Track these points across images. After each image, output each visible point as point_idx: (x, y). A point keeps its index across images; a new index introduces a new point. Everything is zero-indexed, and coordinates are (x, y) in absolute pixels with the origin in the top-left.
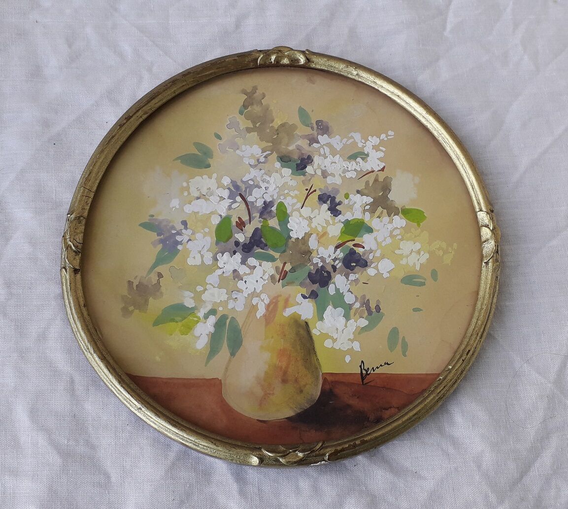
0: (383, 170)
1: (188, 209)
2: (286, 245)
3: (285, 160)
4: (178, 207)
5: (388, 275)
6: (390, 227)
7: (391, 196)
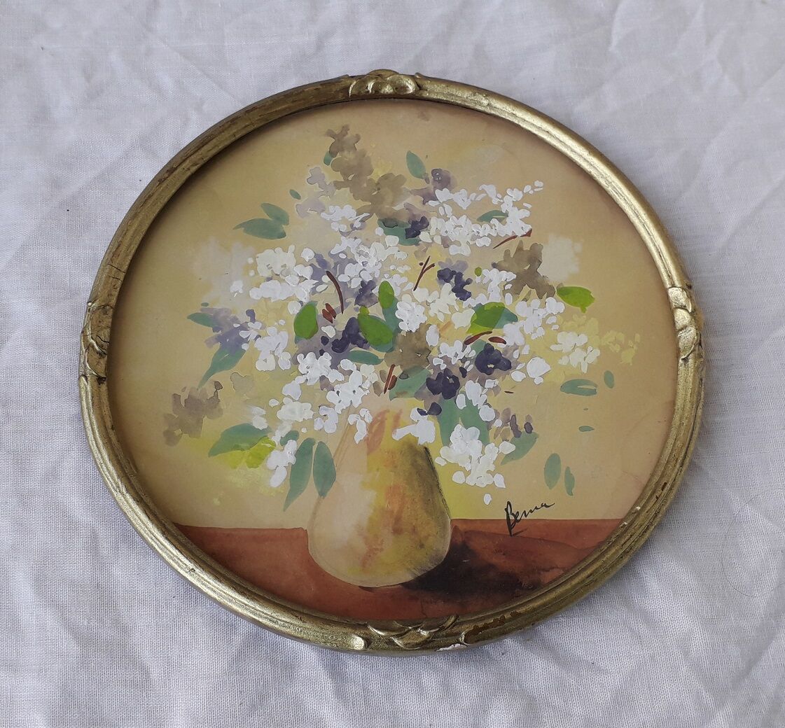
0: (529, 234)
1: (255, 294)
2: (394, 341)
3: (389, 224)
4: (241, 292)
5: (542, 380)
6: (542, 313)
7: (541, 270)
